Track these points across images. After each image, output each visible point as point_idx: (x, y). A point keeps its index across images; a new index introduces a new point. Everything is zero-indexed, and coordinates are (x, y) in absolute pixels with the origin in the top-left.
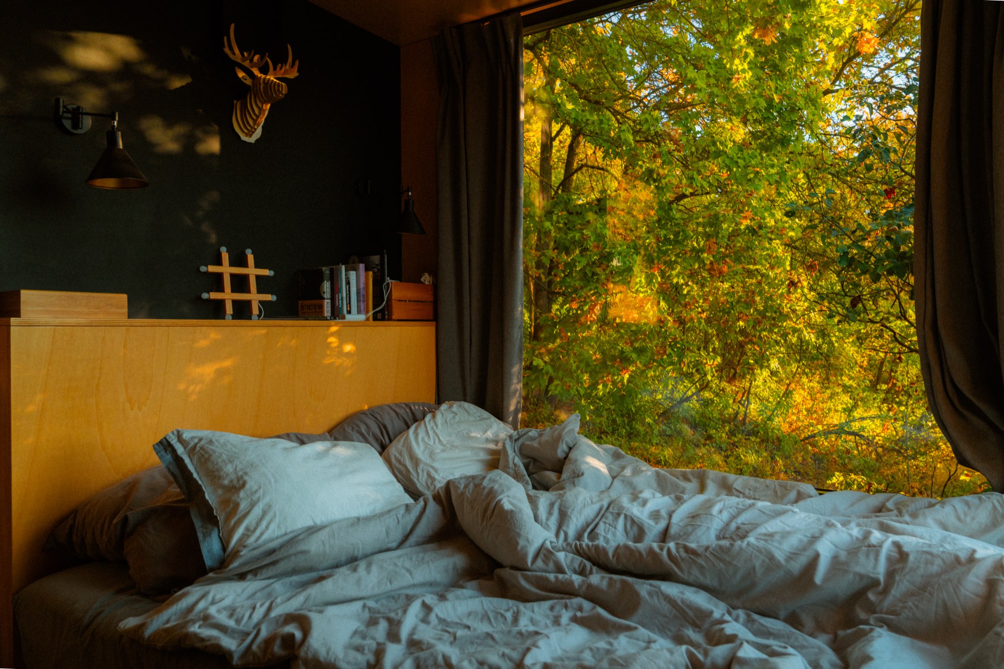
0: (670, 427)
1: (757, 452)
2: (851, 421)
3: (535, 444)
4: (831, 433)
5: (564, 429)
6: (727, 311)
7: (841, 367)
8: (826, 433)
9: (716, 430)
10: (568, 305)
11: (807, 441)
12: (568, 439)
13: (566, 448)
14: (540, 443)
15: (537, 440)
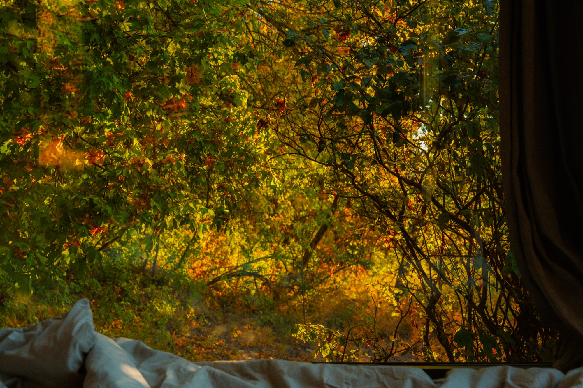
0: (79, 284)
1: (170, 302)
2: (250, 262)
3: (25, 353)
4: (233, 275)
5: (72, 325)
6: (196, 151)
7: (261, 211)
8: (229, 276)
9: (128, 282)
10: (10, 141)
11: (211, 286)
12: (83, 342)
13: (79, 356)
14: (32, 350)
15: (28, 346)
